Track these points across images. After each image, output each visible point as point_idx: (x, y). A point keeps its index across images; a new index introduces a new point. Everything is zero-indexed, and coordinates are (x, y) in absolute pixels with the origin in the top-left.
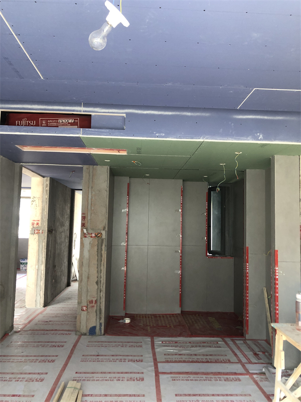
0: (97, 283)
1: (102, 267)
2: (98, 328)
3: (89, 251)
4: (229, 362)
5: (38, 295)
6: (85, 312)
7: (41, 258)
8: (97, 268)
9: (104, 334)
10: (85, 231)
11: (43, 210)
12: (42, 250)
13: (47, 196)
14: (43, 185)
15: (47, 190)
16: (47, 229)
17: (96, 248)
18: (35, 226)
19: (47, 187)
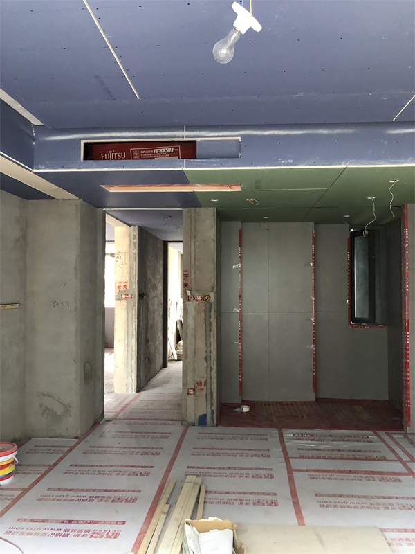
0: (206, 359)
1: (212, 338)
2: (209, 417)
3: (195, 319)
4: (385, 459)
5: (129, 377)
6: (193, 397)
7: (131, 330)
8: (206, 340)
9: (217, 425)
10: (188, 293)
11: (131, 268)
12: (132, 320)
13: (135, 251)
14: (130, 236)
15: (134, 243)
16: (137, 293)
17: (203, 315)
18: (122, 289)
19: (134, 239)
